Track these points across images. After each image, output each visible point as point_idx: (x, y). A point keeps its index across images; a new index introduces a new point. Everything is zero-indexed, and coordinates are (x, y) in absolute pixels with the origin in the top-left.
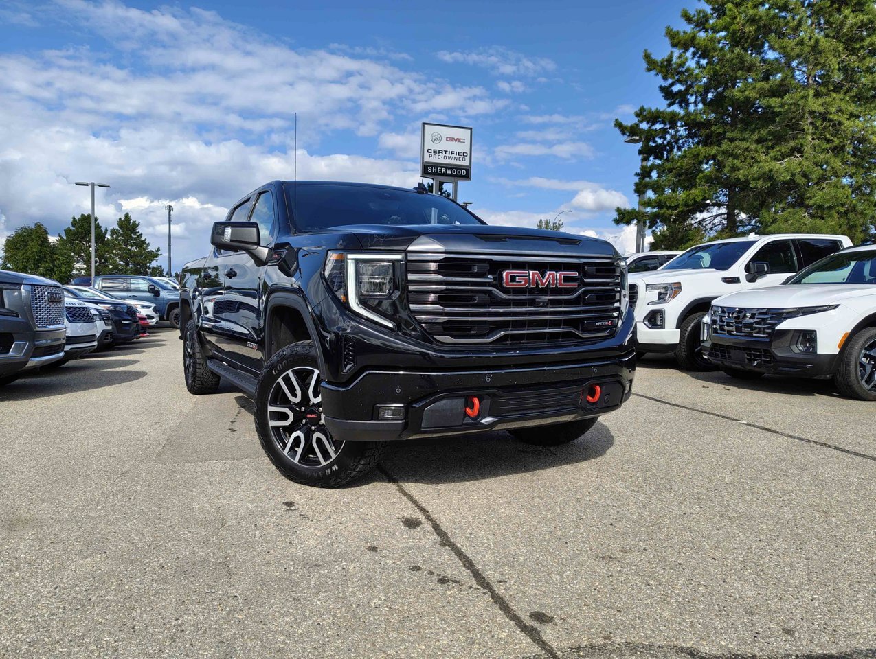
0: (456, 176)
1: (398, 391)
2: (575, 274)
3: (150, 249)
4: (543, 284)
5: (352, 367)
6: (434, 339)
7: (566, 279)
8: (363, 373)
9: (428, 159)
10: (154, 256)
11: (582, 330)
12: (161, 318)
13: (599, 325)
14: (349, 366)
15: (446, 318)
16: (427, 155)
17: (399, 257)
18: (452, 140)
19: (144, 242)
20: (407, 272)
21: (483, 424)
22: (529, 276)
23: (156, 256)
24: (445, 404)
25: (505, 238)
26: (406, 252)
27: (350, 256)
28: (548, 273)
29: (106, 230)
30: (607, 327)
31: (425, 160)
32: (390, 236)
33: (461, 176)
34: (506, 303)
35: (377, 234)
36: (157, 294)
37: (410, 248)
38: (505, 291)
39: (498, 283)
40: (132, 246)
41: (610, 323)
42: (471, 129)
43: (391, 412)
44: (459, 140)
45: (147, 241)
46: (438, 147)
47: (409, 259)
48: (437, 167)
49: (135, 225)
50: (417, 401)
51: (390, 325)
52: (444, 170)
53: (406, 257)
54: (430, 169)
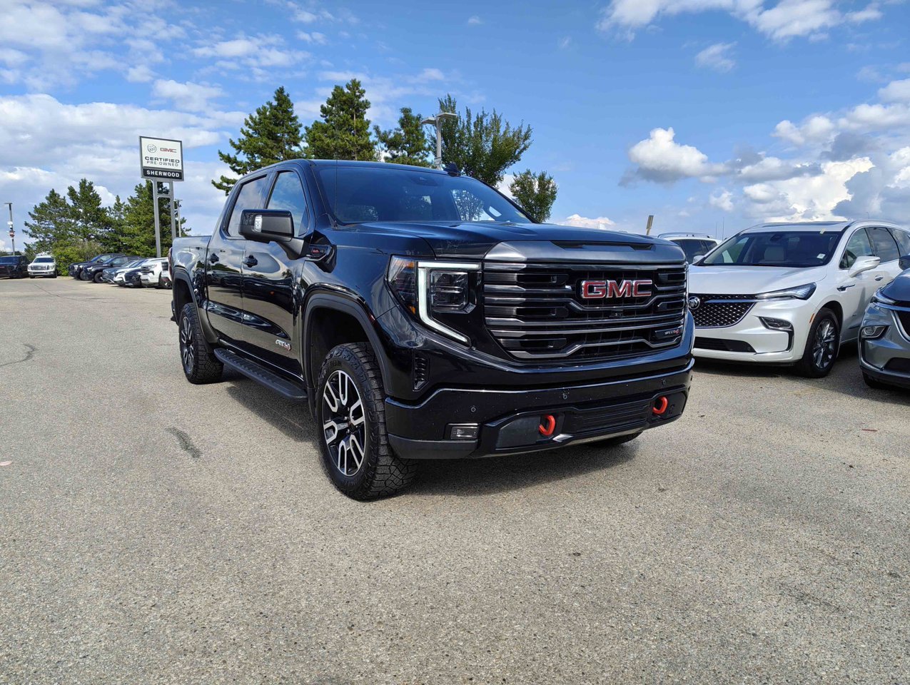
0: (171, 177)
1: (473, 410)
2: (650, 282)
4: (619, 294)
5: (424, 384)
6: (510, 354)
7: (641, 288)
8: (435, 391)
9: (145, 164)
11: (651, 340)
13: (668, 334)
14: (420, 383)
15: (524, 333)
16: (144, 161)
17: (475, 266)
18: (166, 150)
20: (484, 282)
21: (554, 441)
22: (606, 285)
24: (521, 423)
25: (582, 244)
26: (482, 261)
27: (421, 264)
28: (625, 281)
30: (674, 336)
31: (144, 165)
32: (466, 242)
33: (175, 178)
34: (582, 315)
35: (450, 240)
37: (488, 256)
38: (583, 302)
39: (576, 294)
41: (677, 332)
42: (181, 142)
43: (464, 432)
44: (171, 150)
46: (154, 156)
47: (486, 267)
48: (155, 171)
50: (492, 421)
51: (463, 339)
52: (160, 173)
53: (483, 266)
54: (148, 172)
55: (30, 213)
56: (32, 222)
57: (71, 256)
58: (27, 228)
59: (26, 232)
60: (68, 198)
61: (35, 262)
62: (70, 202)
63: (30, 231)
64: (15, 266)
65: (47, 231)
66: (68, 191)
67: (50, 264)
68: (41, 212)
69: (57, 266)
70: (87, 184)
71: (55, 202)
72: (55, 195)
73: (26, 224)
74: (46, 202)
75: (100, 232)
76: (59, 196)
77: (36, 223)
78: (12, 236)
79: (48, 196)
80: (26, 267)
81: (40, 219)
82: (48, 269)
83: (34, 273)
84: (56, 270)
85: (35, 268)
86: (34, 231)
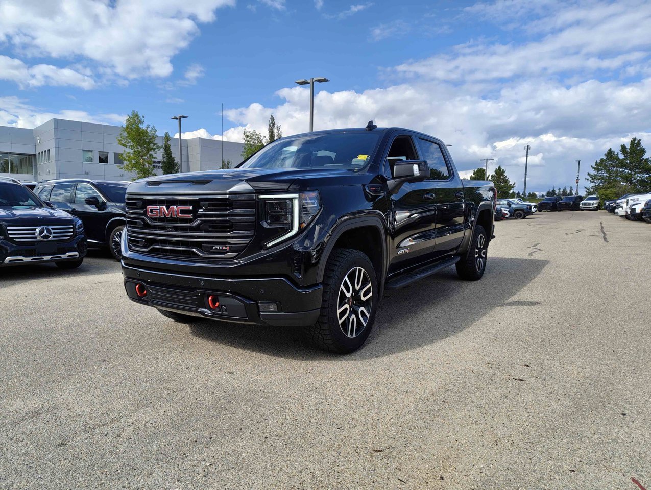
3: (510, 183)
10: (512, 187)
12: (511, 215)
19: (507, 180)
23: (513, 187)
29: (489, 175)
36: (510, 205)
40: (501, 183)
45: (509, 180)
49: (504, 172)
55: (592, 167)
56: (593, 172)
57: (609, 195)
58: (588, 177)
59: (588, 180)
60: (620, 153)
61: (586, 200)
62: (621, 156)
63: (590, 179)
64: (572, 203)
65: (601, 178)
66: (621, 148)
67: (595, 202)
68: (599, 166)
69: (600, 203)
70: (636, 142)
71: (611, 157)
72: (612, 152)
73: (589, 174)
74: (605, 158)
75: (640, 177)
76: (614, 152)
77: (595, 173)
78: (577, 182)
79: (606, 153)
80: (579, 204)
81: (598, 170)
82: (593, 204)
83: (583, 207)
84: (599, 205)
85: (585, 204)
86: (592, 179)
